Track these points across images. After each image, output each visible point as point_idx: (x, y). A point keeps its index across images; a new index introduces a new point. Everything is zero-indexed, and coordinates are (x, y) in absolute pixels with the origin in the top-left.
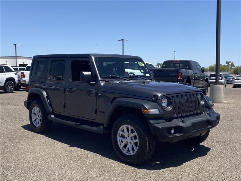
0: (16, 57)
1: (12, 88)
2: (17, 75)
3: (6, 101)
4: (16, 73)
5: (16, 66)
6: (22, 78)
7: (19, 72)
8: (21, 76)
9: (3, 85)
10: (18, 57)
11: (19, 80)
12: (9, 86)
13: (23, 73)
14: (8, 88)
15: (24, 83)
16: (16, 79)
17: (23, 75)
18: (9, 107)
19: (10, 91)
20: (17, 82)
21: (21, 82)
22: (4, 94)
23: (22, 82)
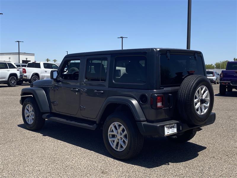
0: (19, 54)
1: (15, 82)
2: (19, 71)
3: (9, 93)
4: (18, 69)
5: (19, 63)
6: (24, 74)
7: (21, 68)
8: (23, 72)
9: (7, 80)
10: (21, 54)
11: (20, 76)
12: (12, 80)
13: (24, 69)
14: (11, 82)
15: (26, 78)
16: (19, 75)
17: (25, 71)
18: (12, 97)
19: (13, 85)
20: (19, 78)
21: (22, 77)
22: (8, 88)
23: (24, 78)
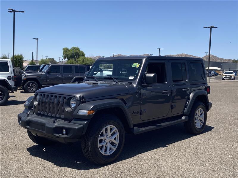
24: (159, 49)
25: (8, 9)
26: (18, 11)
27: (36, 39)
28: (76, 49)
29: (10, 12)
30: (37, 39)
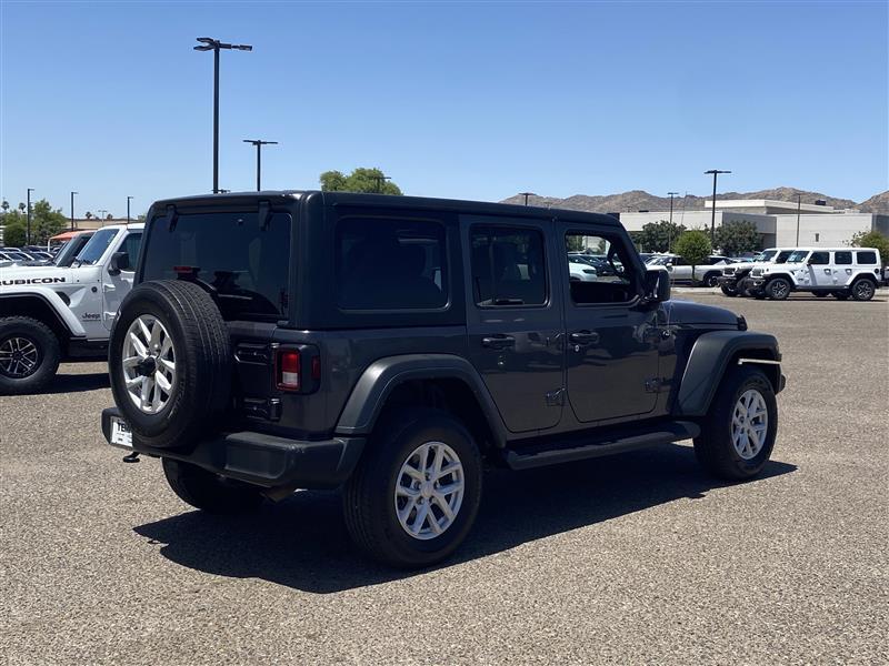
24: (715, 172)
25: (198, 39)
26: (229, 47)
27: (255, 143)
28: (370, 178)
29: (201, 48)
30: (258, 143)
